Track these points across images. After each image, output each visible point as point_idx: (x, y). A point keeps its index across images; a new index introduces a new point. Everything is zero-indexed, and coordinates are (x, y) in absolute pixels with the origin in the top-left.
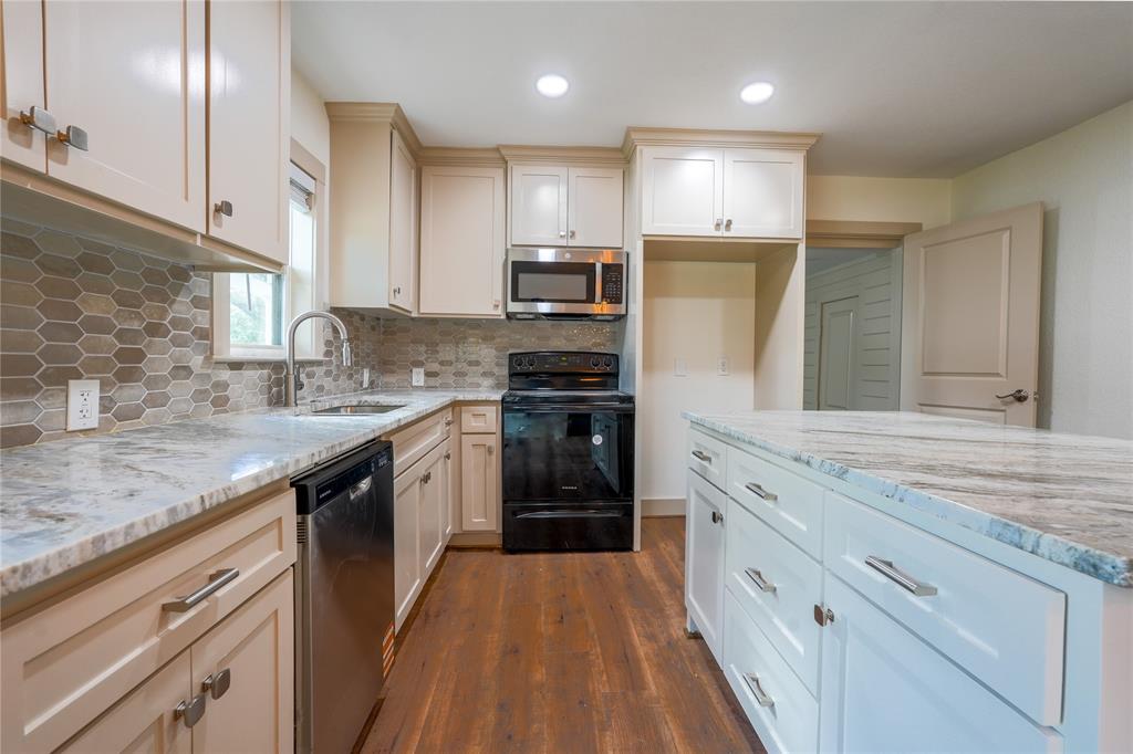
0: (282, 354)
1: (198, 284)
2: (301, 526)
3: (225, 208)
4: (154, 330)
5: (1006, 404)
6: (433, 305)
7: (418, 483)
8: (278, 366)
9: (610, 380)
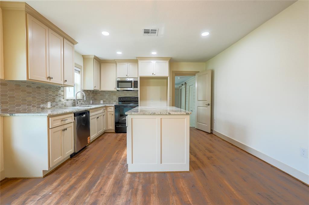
0: (75, 98)
1: (62, 89)
2: (75, 118)
3: (66, 81)
4: (57, 95)
5: (207, 106)
6: (103, 89)
7: (96, 118)
8: (74, 100)
9: (137, 102)
